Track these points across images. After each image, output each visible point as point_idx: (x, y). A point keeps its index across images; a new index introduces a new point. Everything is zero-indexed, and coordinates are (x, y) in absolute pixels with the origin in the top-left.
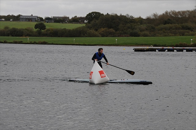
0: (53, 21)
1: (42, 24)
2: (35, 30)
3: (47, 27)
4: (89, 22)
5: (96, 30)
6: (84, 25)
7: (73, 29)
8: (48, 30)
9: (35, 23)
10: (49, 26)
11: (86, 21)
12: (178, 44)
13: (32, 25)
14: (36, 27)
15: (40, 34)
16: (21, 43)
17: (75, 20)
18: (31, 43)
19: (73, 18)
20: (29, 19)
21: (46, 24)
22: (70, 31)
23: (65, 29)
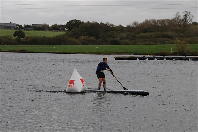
0: (33, 29)
1: (21, 32)
2: (14, 38)
3: (26, 35)
4: (69, 30)
5: (77, 38)
6: (64, 33)
7: (53, 37)
8: (28, 38)
9: (15, 31)
10: (29, 34)
11: (66, 29)
12: (159, 52)
13: (11, 33)
14: (15, 34)
15: (19, 42)
17: (55, 28)
18: (10, 51)
19: (52, 26)
20: (8, 27)
21: (25, 31)
22: (50, 39)
23: (45, 37)
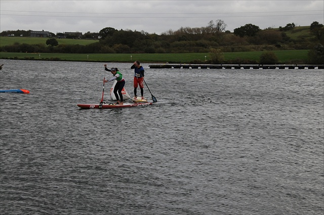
0: (65, 37)
1: (54, 40)
2: (47, 46)
3: (59, 43)
4: (102, 38)
5: (111, 46)
6: (98, 41)
7: (86, 45)
8: (60, 46)
9: (47, 39)
10: (62, 42)
11: (99, 37)
12: (193, 60)
13: (43, 41)
14: (48, 42)
15: (51, 51)
16: (32, 59)
17: (89, 36)
18: (43, 60)
19: (86, 34)
20: (41, 34)
21: (58, 39)
22: (83, 47)
23: (78, 45)
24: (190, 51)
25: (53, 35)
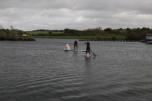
0: (54, 31)
5: (67, 34)
6: (64, 32)
8: (53, 34)
9: (49, 32)
10: (53, 33)
11: (64, 31)
12: (92, 39)
14: (49, 33)
15: (50, 35)
16: (44, 38)
17: (61, 31)
18: (47, 38)
20: (47, 31)
21: (52, 32)
22: (59, 34)
24: (91, 36)
25: (51, 31)
